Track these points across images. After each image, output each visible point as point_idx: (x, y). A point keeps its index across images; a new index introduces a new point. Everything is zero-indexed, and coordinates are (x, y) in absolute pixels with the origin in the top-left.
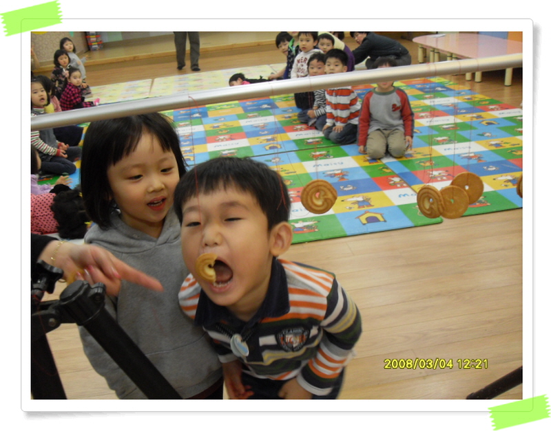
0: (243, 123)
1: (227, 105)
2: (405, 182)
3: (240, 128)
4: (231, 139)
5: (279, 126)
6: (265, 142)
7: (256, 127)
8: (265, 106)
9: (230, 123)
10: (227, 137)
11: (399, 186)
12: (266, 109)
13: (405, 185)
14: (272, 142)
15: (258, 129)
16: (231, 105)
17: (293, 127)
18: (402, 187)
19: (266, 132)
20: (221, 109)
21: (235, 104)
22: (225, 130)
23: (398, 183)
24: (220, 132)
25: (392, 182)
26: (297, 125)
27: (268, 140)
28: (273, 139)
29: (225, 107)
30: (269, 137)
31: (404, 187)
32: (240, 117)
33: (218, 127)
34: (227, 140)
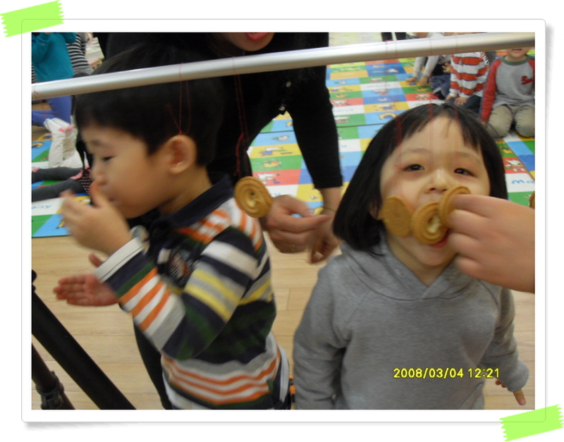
0: (365, 88)
1: (353, 67)
2: (524, 167)
3: (359, 93)
4: (347, 104)
5: (401, 93)
6: (381, 110)
7: (376, 93)
8: (392, 71)
9: (349, 87)
10: (343, 102)
11: (515, 170)
12: (393, 73)
13: (523, 170)
14: (388, 110)
15: (378, 95)
16: (356, 67)
17: (416, 95)
18: (519, 171)
19: (385, 99)
20: (346, 71)
21: (361, 67)
22: (343, 94)
23: (516, 167)
24: (337, 97)
25: (509, 165)
26: (421, 93)
27: (385, 108)
28: (390, 108)
29: (351, 69)
30: (387, 105)
31: (522, 172)
32: (363, 81)
33: (337, 90)
34: (342, 105)
